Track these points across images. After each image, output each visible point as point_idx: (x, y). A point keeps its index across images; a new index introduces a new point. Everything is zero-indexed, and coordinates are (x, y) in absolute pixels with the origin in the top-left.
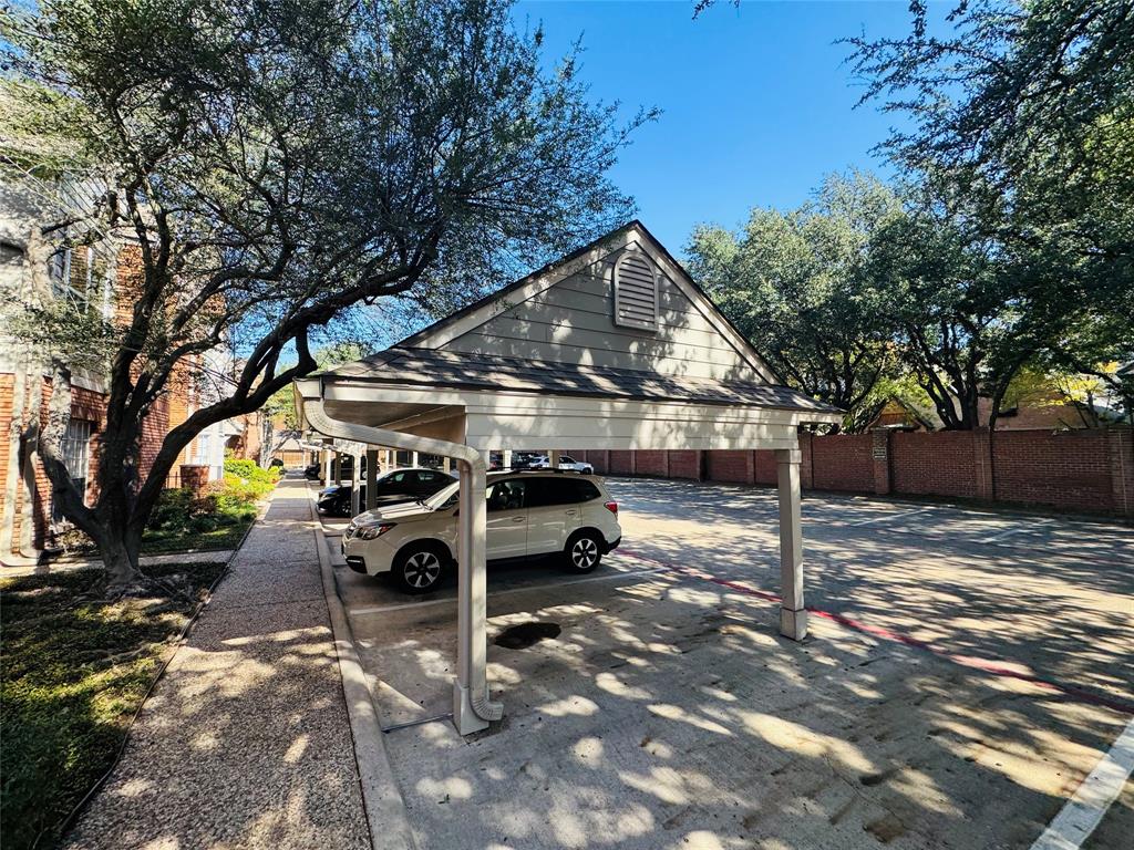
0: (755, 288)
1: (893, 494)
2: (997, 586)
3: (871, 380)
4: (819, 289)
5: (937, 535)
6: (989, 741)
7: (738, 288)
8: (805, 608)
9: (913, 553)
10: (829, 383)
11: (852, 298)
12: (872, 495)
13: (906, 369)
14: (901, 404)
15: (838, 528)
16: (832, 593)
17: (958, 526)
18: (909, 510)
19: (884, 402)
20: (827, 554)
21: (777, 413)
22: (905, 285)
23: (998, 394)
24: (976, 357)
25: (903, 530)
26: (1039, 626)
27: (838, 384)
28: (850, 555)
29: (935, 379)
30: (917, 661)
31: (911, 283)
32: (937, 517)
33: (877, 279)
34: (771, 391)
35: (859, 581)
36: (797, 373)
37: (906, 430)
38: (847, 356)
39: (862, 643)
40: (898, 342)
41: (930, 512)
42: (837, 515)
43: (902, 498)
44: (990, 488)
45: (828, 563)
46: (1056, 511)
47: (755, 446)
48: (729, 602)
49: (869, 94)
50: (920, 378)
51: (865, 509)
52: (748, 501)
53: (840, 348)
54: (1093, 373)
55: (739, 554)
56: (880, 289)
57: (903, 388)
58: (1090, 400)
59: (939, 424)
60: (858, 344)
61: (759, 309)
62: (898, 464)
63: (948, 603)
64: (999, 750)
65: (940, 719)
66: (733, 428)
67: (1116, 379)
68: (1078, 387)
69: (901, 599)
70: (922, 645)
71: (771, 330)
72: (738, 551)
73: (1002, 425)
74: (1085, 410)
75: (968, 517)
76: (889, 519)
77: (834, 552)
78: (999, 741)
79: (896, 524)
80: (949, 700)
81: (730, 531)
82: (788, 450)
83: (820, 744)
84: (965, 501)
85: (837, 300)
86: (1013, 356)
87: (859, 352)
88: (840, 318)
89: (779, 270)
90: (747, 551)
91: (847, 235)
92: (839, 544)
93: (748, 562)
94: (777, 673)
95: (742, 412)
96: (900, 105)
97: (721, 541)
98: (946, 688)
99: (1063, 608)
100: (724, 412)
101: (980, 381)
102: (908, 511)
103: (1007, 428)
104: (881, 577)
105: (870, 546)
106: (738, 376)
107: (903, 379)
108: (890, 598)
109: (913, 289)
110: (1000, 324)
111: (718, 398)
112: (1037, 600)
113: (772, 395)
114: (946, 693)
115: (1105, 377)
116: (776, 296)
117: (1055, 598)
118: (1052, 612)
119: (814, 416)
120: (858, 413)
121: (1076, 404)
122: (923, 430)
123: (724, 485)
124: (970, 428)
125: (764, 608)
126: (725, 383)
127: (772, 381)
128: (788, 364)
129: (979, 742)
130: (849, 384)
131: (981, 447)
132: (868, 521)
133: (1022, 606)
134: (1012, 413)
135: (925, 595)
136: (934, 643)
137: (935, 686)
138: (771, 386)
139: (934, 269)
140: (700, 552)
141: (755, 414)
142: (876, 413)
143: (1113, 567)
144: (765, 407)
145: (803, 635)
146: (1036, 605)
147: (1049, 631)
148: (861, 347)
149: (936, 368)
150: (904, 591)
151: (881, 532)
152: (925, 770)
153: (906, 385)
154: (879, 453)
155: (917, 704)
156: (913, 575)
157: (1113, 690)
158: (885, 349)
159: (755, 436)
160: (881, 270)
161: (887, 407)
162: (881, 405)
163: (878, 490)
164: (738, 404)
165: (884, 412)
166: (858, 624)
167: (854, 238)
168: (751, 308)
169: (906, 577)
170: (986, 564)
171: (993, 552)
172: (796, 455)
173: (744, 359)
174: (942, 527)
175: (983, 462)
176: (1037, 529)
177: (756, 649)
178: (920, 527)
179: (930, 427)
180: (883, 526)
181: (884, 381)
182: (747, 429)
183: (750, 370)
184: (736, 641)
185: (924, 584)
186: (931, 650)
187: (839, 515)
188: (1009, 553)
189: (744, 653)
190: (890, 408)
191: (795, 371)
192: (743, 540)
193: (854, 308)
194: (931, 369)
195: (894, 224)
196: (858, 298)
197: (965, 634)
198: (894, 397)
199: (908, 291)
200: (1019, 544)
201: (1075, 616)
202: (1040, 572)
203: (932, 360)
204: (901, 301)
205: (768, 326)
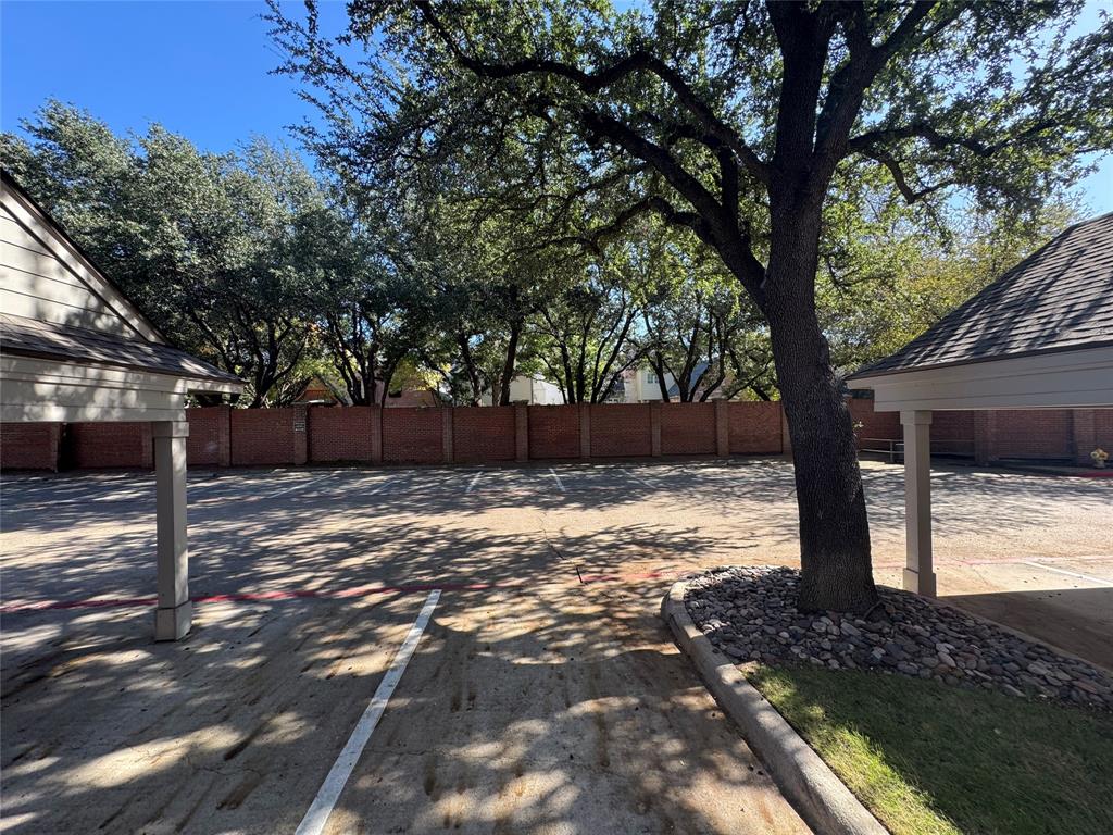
0: (156, 222)
1: (310, 464)
2: (375, 526)
3: (296, 357)
4: (240, 251)
5: (340, 495)
6: (348, 653)
7: (127, 214)
8: (190, 599)
9: (318, 514)
10: (252, 355)
11: (272, 270)
12: (291, 466)
13: (326, 351)
14: (322, 381)
15: (252, 503)
16: (231, 573)
17: (356, 484)
18: (322, 476)
19: (309, 380)
20: (234, 532)
21: (154, 378)
22: (320, 273)
23: (387, 377)
24: (374, 348)
25: (314, 494)
26: (394, 549)
27: (260, 356)
28: (260, 528)
29: (347, 362)
30: (304, 610)
31: (326, 273)
32: (343, 479)
33: (298, 259)
34: (149, 350)
35: (265, 551)
36: (215, 339)
37: (325, 405)
38: (272, 331)
39: (256, 613)
40: (319, 325)
41: (338, 475)
42: (252, 490)
43: (318, 466)
44: (380, 451)
45: (234, 543)
46: (417, 464)
47: (116, 415)
48: (78, 629)
49: (283, 70)
50: (336, 360)
51: (284, 480)
52: (138, 489)
53: (266, 321)
54: (437, 369)
55: (109, 560)
56: (299, 270)
57: (325, 368)
58: (438, 388)
59: (350, 402)
60: (284, 320)
61: (158, 252)
62: (314, 435)
63: (338, 549)
64: (354, 656)
65: (313, 653)
66: (76, 392)
67: (449, 375)
68: (433, 379)
69: (301, 558)
70: (312, 593)
71: (179, 282)
72: (110, 555)
73: (390, 403)
74: (434, 393)
75: (365, 476)
76: (303, 486)
77: (243, 529)
78: (353, 649)
79: (308, 491)
80: (323, 634)
81: (100, 532)
82: (169, 422)
83: (183, 746)
84: (360, 463)
85: (258, 268)
86: (398, 350)
87: (285, 328)
88: (262, 288)
89: (189, 213)
90: (126, 553)
91: (272, 206)
92: (250, 520)
93: (125, 566)
94: (140, 691)
95: (92, 372)
96: (314, 100)
97: (83, 548)
98: (323, 623)
99: (409, 531)
100: (57, 369)
101: (377, 368)
102: (320, 478)
103: (395, 406)
104: (286, 542)
105: (281, 515)
106: (93, 324)
107: (323, 360)
108: (291, 560)
109: (327, 279)
110: (391, 324)
111: (45, 349)
112: (395, 530)
113: (149, 355)
114: (322, 628)
115: (442, 372)
116: (185, 243)
117: (405, 526)
118: (402, 537)
119: (208, 384)
120: (285, 388)
121: (432, 389)
122: (340, 405)
123: (101, 473)
124: (368, 405)
125: (138, 617)
126: (66, 329)
127: (152, 338)
128: (204, 328)
129: (339, 658)
130: (273, 357)
131: (375, 419)
132: (285, 490)
133: (387, 537)
134: (398, 395)
135: (320, 548)
136: (320, 589)
137: (316, 626)
138: (149, 344)
139: (345, 267)
140: (37, 573)
141: (116, 376)
142: (301, 389)
143: (437, 497)
144: (132, 368)
145: (186, 628)
146: (396, 533)
147: (400, 550)
148: (287, 323)
149: (348, 353)
150: (305, 549)
151: (295, 500)
152: (292, 707)
153: (327, 365)
154: (299, 427)
155: (296, 650)
156: (315, 533)
157: (425, 578)
158: (308, 329)
159: (117, 404)
160: (302, 253)
161: (311, 384)
162: (305, 382)
163: (297, 461)
164: (85, 361)
165: (308, 389)
166: (255, 595)
167: (279, 211)
168: (146, 248)
169: (307, 537)
170: (369, 511)
171: (374, 501)
172: (182, 427)
173: (103, 302)
174: (346, 487)
175: (376, 431)
176: (403, 479)
177: (112, 674)
178: (328, 489)
179: (345, 404)
180: (298, 494)
181: (308, 359)
182: (101, 396)
183: (116, 319)
184: (78, 678)
185: (323, 539)
186: (319, 595)
187: (255, 490)
188: (384, 499)
189: (89, 689)
190: (313, 385)
191: (212, 336)
192: (121, 539)
193: (275, 282)
194: (344, 353)
195: (313, 212)
196: (278, 273)
197: (347, 571)
198: (317, 375)
199: (323, 279)
200: (392, 492)
201: (414, 535)
202: (402, 509)
203: (346, 346)
204: (317, 286)
205: (175, 276)
